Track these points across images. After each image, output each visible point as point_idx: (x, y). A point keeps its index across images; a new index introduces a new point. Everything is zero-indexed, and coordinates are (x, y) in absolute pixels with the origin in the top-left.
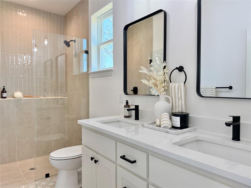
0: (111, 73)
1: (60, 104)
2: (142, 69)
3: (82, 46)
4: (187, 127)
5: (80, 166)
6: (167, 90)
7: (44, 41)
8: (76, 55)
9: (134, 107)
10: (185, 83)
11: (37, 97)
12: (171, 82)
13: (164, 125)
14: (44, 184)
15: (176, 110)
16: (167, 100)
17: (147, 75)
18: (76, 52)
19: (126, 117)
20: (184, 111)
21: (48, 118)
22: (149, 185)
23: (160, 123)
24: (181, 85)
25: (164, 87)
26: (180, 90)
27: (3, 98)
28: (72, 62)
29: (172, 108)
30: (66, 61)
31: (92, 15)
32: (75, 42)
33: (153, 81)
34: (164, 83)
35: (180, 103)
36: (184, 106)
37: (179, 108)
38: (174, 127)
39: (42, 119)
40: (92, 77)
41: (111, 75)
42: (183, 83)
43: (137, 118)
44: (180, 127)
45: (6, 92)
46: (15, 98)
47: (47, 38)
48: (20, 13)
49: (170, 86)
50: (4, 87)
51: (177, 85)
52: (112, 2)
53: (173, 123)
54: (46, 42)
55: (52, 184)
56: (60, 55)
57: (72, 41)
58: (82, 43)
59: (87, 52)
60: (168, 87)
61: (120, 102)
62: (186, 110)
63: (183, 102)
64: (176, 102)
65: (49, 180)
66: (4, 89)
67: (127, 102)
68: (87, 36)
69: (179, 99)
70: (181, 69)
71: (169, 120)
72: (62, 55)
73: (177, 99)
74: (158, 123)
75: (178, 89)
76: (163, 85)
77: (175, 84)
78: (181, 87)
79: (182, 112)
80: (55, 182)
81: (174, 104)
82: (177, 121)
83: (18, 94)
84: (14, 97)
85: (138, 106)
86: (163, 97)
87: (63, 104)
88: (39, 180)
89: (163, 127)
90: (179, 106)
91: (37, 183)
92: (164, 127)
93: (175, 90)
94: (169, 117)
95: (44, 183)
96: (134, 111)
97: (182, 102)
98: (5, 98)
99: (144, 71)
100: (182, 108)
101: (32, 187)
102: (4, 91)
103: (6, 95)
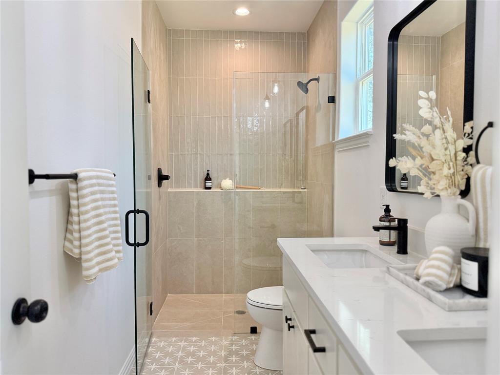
0: (368, 142)
1: (297, 203)
7: (274, 87)
11: (257, 188)
12: (478, 163)
14: (244, 344)
21: (273, 227)
27: (206, 188)
32: (318, 82)
39: (262, 227)
40: (338, 151)
41: (368, 145)
44: (477, 289)
45: (210, 180)
46: (222, 189)
47: (275, 81)
50: (208, 171)
53: (463, 276)
54: (276, 90)
57: (313, 80)
59: (333, 98)
65: (253, 339)
66: (208, 174)
67: (387, 210)
83: (227, 183)
84: (220, 188)
85: (406, 221)
88: (239, 335)
89: (423, 283)
91: (234, 338)
95: (244, 342)
98: (210, 188)
101: (225, 342)
102: (208, 178)
103: (210, 184)
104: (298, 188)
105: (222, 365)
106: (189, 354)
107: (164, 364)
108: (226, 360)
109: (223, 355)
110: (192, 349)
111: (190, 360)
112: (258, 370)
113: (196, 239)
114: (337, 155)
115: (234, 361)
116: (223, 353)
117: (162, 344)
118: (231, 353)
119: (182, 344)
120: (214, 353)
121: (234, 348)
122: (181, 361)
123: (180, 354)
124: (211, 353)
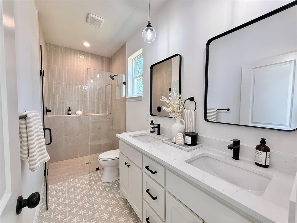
0: (141, 99)
1: (108, 119)
2: (163, 98)
3: (122, 79)
4: (196, 144)
5: (119, 165)
6: (181, 115)
7: (97, 75)
8: (118, 85)
9: (157, 126)
10: (195, 110)
11: (92, 114)
12: (184, 109)
13: (179, 143)
15: (188, 130)
16: (182, 122)
17: (167, 103)
18: (118, 83)
19: (151, 132)
20: (194, 131)
21: (100, 128)
22: (166, 193)
23: (176, 141)
24: (192, 111)
25: (179, 113)
26: (191, 115)
27: (69, 115)
28: (115, 90)
29: (185, 129)
30: (112, 89)
31: (128, 57)
32: (117, 76)
33: (171, 108)
34: (179, 109)
35: (191, 125)
36: (194, 128)
37: (190, 129)
38: (186, 144)
39: (95, 129)
40: (128, 101)
42: (194, 110)
43: (159, 134)
44: (190, 144)
45: (71, 111)
46: (77, 115)
47: (98, 73)
48: (80, 56)
49: (184, 112)
50: (69, 107)
51: (189, 111)
52: (142, 48)
53: (186, 140)
54: (98, 76)
55: (100, 175)
56: (108, 85)
57: (115, 75)
58: (122, 77)
59: (125, 83)
60: (182, 112)
61: (147, 120)
62: (195, 130)
63: (194, 125)
64: (188, 124)
65: (98, 172)
66: (69, 109)
67: (152, 121)
68: (125, 72)
69: (190, 122)
70: (192, 99)
71: (182, 139)
72: (109, 85)
73: (189, 122)
74: (174, 140)
75: (190, 115)
76: (179, 111)
77: (188, 111)
78: (192, 113)
79: (192, 133)
80: (103, 174)
81: (186, 126)
82: (189, 140)
83: (79, 112)
85: (160, 125)
86: (178, 120)
87: (110, 119)
88: (92, 172)
89: (177, 145)
90: (190, 127)
91: (90, 174)
92: (179, 144)
93: (187, 115)
94: (183, 137)
95: (95, 175)
96: (157, 129)
97: (192, 124)
98: (71, 115)
99: (165, 100)
100: (192, 129)
101: (86, 177)
102: (69, 110)
103: (71, 113)
104: (108, 113)
105: (89, 187)
106: (71, 187)
107: (59, 196)
108: (90, 184)
109: (88, 183)
110: (72, 184)
111: (72, 190)
112: (104, 184)
113: (64, 137)
114: (127, 103)
115: (93, 183)
116: (88, 182)
117: (55, 187)
118: (91, 181)
119: (66, 184)
120: (84, 183)
121: (91, 178)
122: (68, 191)
123: (67, 189)
124: (82, 184)
